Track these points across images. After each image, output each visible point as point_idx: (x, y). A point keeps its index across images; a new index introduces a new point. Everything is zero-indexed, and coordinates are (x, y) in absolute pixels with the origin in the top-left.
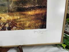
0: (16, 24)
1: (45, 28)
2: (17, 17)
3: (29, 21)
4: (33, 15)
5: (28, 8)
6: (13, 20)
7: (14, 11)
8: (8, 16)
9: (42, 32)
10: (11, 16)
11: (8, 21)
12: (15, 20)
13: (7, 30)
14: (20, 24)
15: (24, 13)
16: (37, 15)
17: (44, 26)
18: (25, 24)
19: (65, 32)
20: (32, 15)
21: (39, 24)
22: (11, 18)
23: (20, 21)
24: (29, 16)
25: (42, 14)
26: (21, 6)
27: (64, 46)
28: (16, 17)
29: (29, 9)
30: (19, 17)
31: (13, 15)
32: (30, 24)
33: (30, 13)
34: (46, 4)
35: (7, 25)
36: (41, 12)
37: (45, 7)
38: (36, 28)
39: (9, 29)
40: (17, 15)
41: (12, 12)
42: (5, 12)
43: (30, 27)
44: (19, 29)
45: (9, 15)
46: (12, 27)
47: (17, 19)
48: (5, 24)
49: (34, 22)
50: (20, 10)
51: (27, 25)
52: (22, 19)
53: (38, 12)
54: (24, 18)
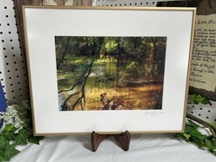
1: (161, 108)
2: (125, 93)
9: (156, 114)
13: (110, 109)
16: (150, 91)
17: (158, 106)
18: (135, 102)
22: (118, 94)
24: (141, 92)
25: (157, 91)
33: (142, 89)
34: (163, 79)
35: (111, 103)
36: (156, 88)
37: (161, 83)
42: (113, 87)
43: (140, 107)
48: (109, 101)
53: (152, 88)
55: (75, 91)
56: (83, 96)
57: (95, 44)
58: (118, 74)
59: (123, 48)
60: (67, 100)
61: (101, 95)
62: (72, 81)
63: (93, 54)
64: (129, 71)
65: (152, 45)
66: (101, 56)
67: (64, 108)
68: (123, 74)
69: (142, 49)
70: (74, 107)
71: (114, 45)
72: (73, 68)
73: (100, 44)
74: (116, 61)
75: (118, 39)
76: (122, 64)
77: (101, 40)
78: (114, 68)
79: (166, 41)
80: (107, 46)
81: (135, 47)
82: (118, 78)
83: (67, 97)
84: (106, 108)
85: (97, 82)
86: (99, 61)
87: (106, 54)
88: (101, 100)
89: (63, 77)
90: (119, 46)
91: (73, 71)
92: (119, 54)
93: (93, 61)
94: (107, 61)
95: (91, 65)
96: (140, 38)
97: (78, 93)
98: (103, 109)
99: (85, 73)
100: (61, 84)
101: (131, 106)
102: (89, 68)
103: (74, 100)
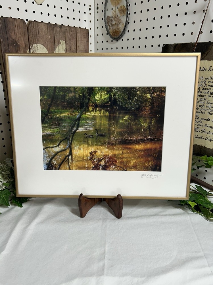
0: (116, 161)
2: (118, 151)
3: (135, 158)
4: (142, 150)
5: (135, 141)
6: (112, 155)
7: (115, 144)
8: (106, 150)
9: (153, 177)
10: (111, 150)
11: (105, 157)
12: (115, 155)
13: (101, 169)
14: (121, 162)
15: (129, 146)
16: (147, 150)
19: (193, 179)
20: (140, 151)
21: (150, 163)
22: (110, 153)
23: (123, 158)
25: (155, 149)
26: (126, 137)
27: (193, 204)
28: (116, 152)
29: (137, 142)
30: (121, 152)
31: (114, 149)
32: (136, 162)
33: (137, 147)
35: (102, 163)
36: (154, 146)
37: (160, 140)
38: (145, 169)
39: (105, 168)
40: (119, 149)
41: (112, 144)
44: (118, 170)
45: (108, 148)
46: (110, 165)
47: (119, 154)
48: (100, 160)
49: (142, 159)
50: (125, 143)
51: (132, 164)
52: (125, 155)
53: (149, 146)
54: (128, 153)
55: (61, 147)
56: (71, 153)
57: (84, 95)
58: (109, 130)
59: (115, 100)
60: (53, 157)
61: (91, 153)
62: (58, 137)
63: (82, 106)
65: (148, 96)
66: (91, 109)
67: (50, 166)
69: (137, 100)
70: (60, 165)
71: (105, 96)
72: (59, 122)
73: (90, 95)
74: (107, 114)
75: (109, 90)
77: (91, 90)
78: (105, 122)
79: (164, 92)
80: (97, 97)
81: (129, 99)
83: (53, 154)
84: (96, 168)
86: (88, 114)
87: (96, 106)
88: (91, 159)
89: (48, 132)
90: (110, 97)
91: (59, 125)
92: (111, 106)
93: (82, 114)
94: (97, 114)
95: (79, 119)
96: (134, 88)
97: (64, 150)
98: (93, 169)
99: (73, 127)
101: (124, 167)
102: (77, 123)
103: (60, 157)
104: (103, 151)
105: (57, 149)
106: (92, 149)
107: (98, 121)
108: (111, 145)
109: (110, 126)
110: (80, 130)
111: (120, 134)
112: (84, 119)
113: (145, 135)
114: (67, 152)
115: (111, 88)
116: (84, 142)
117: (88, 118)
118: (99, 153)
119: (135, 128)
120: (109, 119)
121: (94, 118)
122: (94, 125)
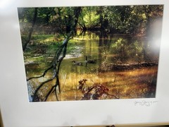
2: (110, 79)
5: (128, 67)
6: (104, 83)
8: (97, 78)
9: (147, 104)
10: (102, 77)
12: (107, 83)
15: (121, 73)
16: (141, 76)
18: (122, 90)
20: (133, 77)
22: (101, 81)
23: (115, 86)
26: (119, 63)
29: (131, 68)
30: (113, 80)
33: (131, 73)
35: (93, 92)
36: (149, 72)
42: (94, 72)
43: (128, 95)
44: (110, 98)
45: (99, 76)
46: (101, 94)
47: (111, 82)
48: (90, 90)
50: (117, 69)
51: (125, 91)
55: (47, 77)
56: (58, 83)
57: (70, 17)
58: (100, 56)
59: (106, 21)
60: (38, 89)
61: (80, 82)
62: (42, 66)
63: (68, 30)
64: (115, 51)
65: (144, 16)
66: (79, 32)
67: (35, 98)
68: (107, 55)
69: (131, 21)
70: (47, 97)
71: (94, 17)
72: (42, 49)
73: (77, 16)
74: (98, 38)
75: (99, 10)
76: (106, 42)
77: (78, 11)
78: (95, 47)
79: (162, 11)
80: (86, 18)
81: (122, 19)
82: (101, 60)
83: (38, 85)
84: (87, 97)
85: (75, 66)
86: (76, 39)
87: (85, 29)
88: (81, 88)
89: (31, 61)
90: (101, 18)
91: (43, 52)
92: (102, 29)
93: (68, 39)
94: (86, 38)
95: (66, 45)
96: (128, 7)
97: (51, 80)
98: (83, 99)
99: (59, 54)
100: (30, 69)
102: (64, 49)
103: (46, 88)
104: (93, 79)
105: (42, 80)
106: (81, 78)
107: (87, 46)
108: (102, 72)
109: (100, 51)
110: (68, 57)
111: (112, 60)
112: (71, 44)
113: (139, 60)
114: (54, 82)
115: (101, 7)
116: (72, 71)
117: (76, 44)
118: (89, 81)
119: (129, 52)
120: (100, 43)
121: (83, 43)
122: (83, 51)
